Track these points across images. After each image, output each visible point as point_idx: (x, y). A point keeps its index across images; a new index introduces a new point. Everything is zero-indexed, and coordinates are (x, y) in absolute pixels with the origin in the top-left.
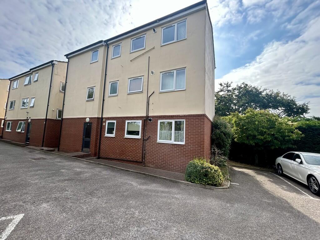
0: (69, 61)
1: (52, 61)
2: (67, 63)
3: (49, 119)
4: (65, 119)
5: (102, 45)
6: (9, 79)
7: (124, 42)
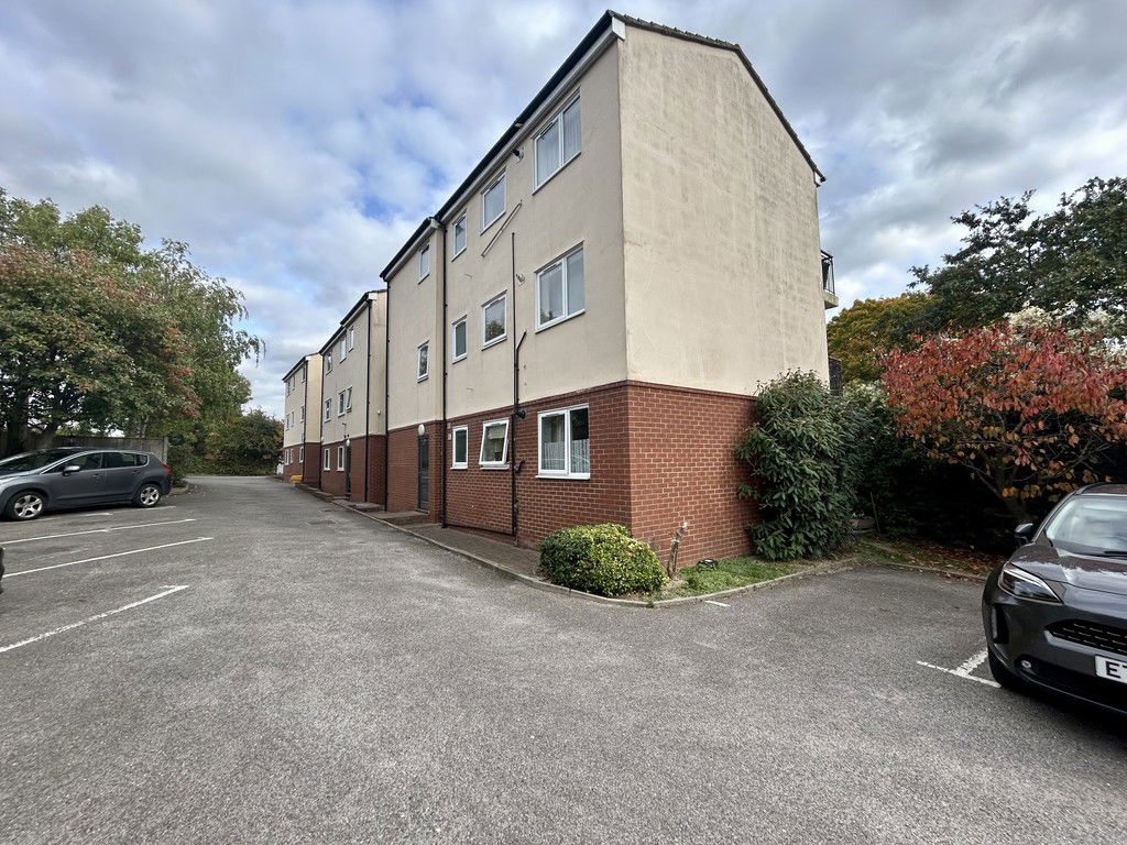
0: (389, 287)
1: (366, 295)
2: (386, 294)
3: (372, 436)
4: (395, 431)
5: (433, 230)
6: (320, 352)
7: (469, 206)
